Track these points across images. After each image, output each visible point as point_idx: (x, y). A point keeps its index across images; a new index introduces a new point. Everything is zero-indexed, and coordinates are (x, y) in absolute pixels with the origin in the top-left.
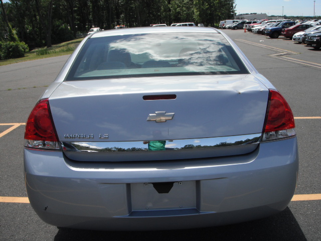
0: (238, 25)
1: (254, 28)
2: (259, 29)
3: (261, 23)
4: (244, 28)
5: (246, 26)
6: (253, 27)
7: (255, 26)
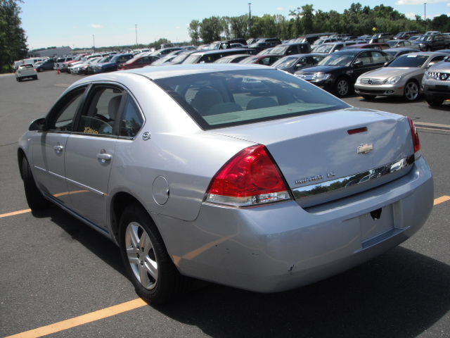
0: (44, 64)
1: (73, 67)
2: (81, 68)
3: (80, 60)
4: (55, 68)
5: (58, 65)
6: (69, 66)
7: (72, 64)
